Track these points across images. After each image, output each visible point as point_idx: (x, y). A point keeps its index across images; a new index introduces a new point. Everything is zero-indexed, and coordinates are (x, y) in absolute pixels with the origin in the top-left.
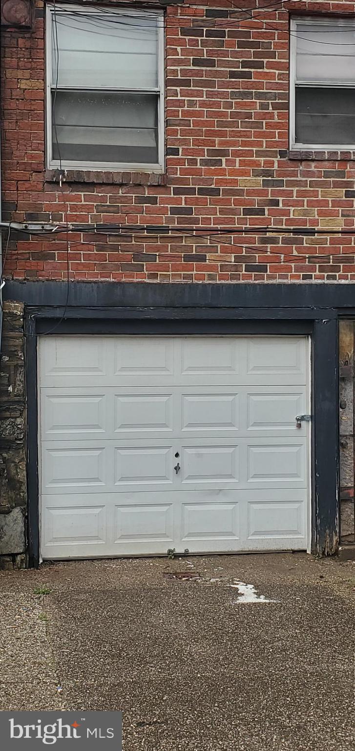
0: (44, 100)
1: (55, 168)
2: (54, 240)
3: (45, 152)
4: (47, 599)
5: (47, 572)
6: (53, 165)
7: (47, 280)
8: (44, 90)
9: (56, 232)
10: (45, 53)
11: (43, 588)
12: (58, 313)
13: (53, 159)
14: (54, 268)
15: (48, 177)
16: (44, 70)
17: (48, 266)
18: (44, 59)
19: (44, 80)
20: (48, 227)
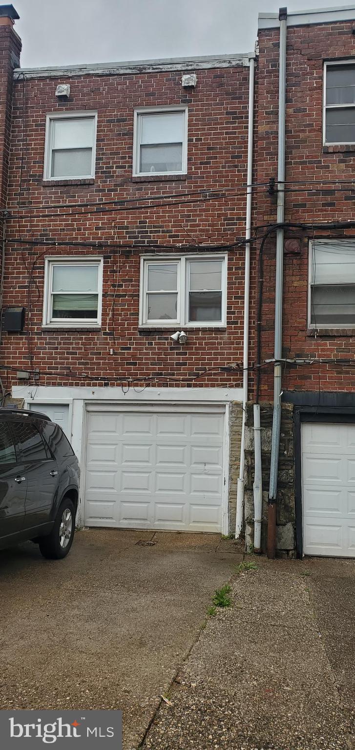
0: (307, 292)
1: (312, 328)
2: (311, 368)
3: (307, 320)
4: (309, 579)
5: (307, 563)
6: (311, 326)
7: (307, 391)
8: (307, 286)
9: (312, 363)
10: (308, 266)
11: (306, 572)
12: (313, 410)
13: (311, 323)
14: (311, 384)
15: (308, 333)
16: (307, 275)
17: (307, 383)
18: (308, 269)
19: (307, 281)
20: (307, 361)
